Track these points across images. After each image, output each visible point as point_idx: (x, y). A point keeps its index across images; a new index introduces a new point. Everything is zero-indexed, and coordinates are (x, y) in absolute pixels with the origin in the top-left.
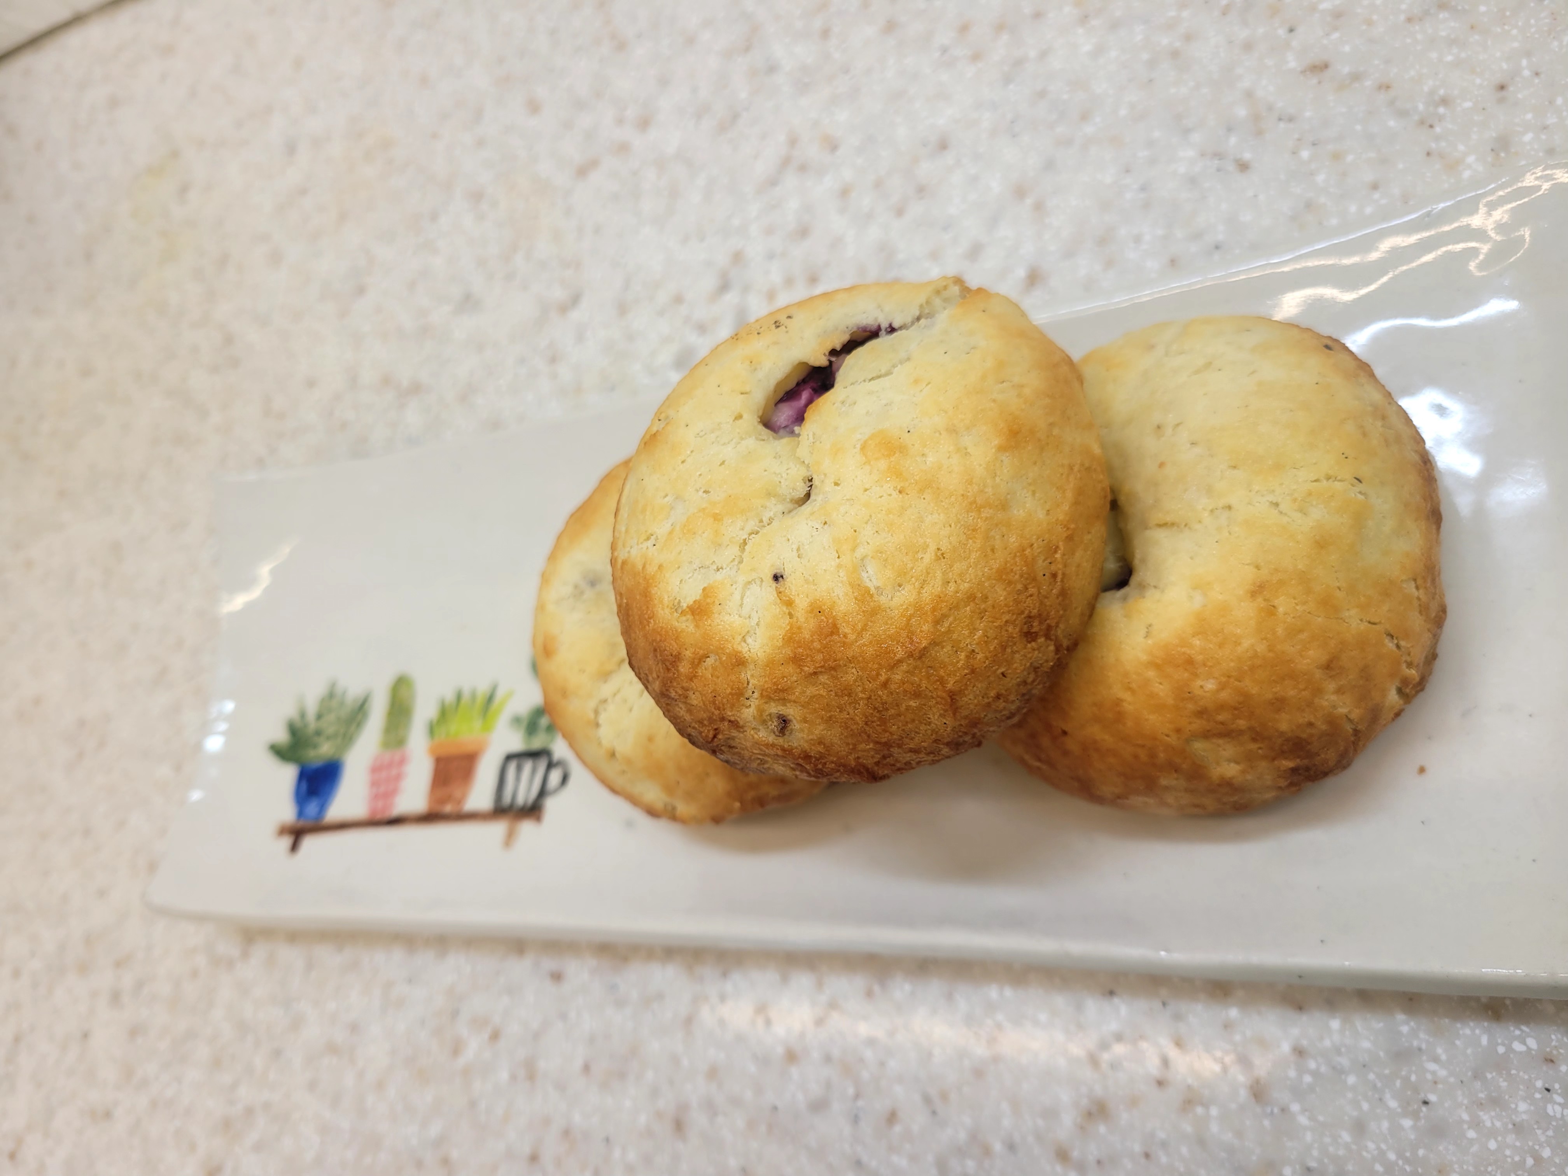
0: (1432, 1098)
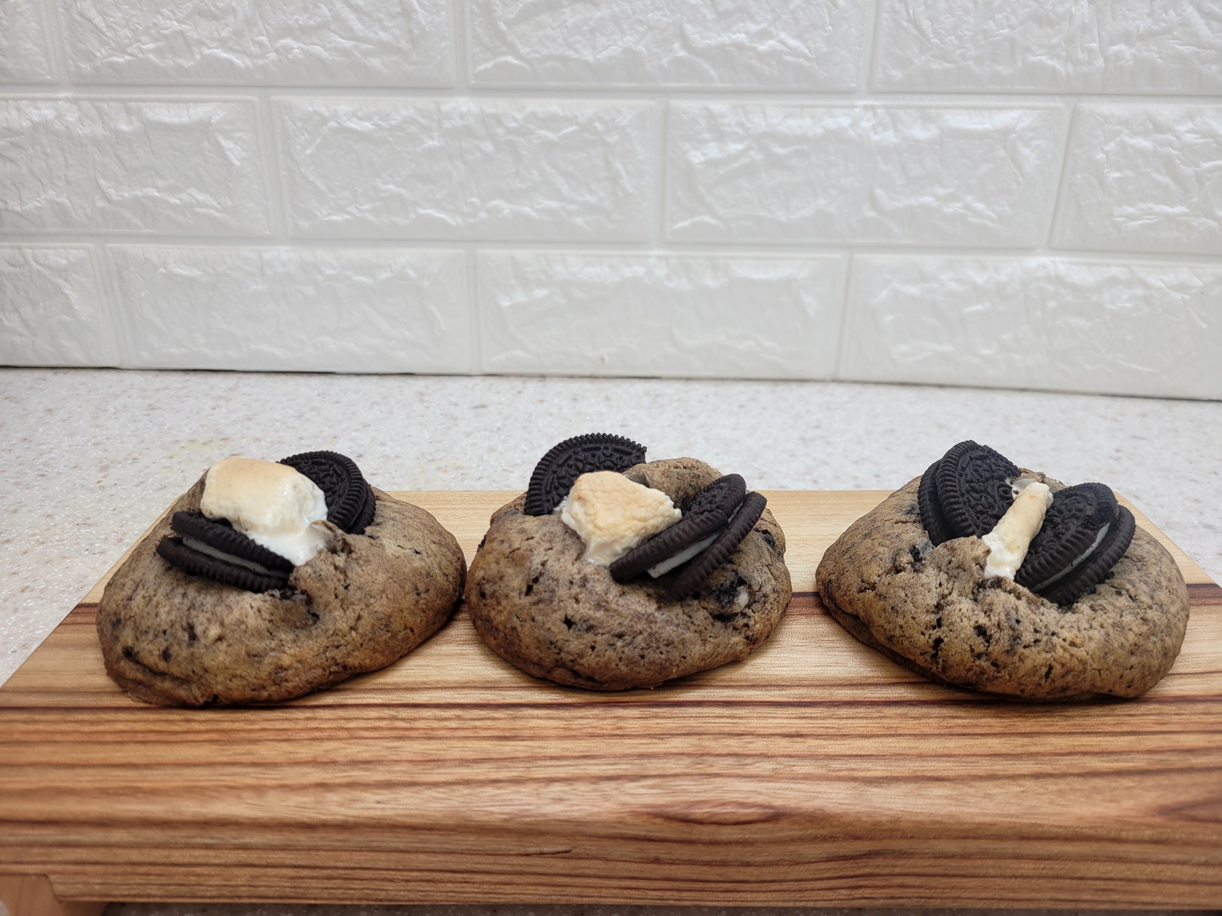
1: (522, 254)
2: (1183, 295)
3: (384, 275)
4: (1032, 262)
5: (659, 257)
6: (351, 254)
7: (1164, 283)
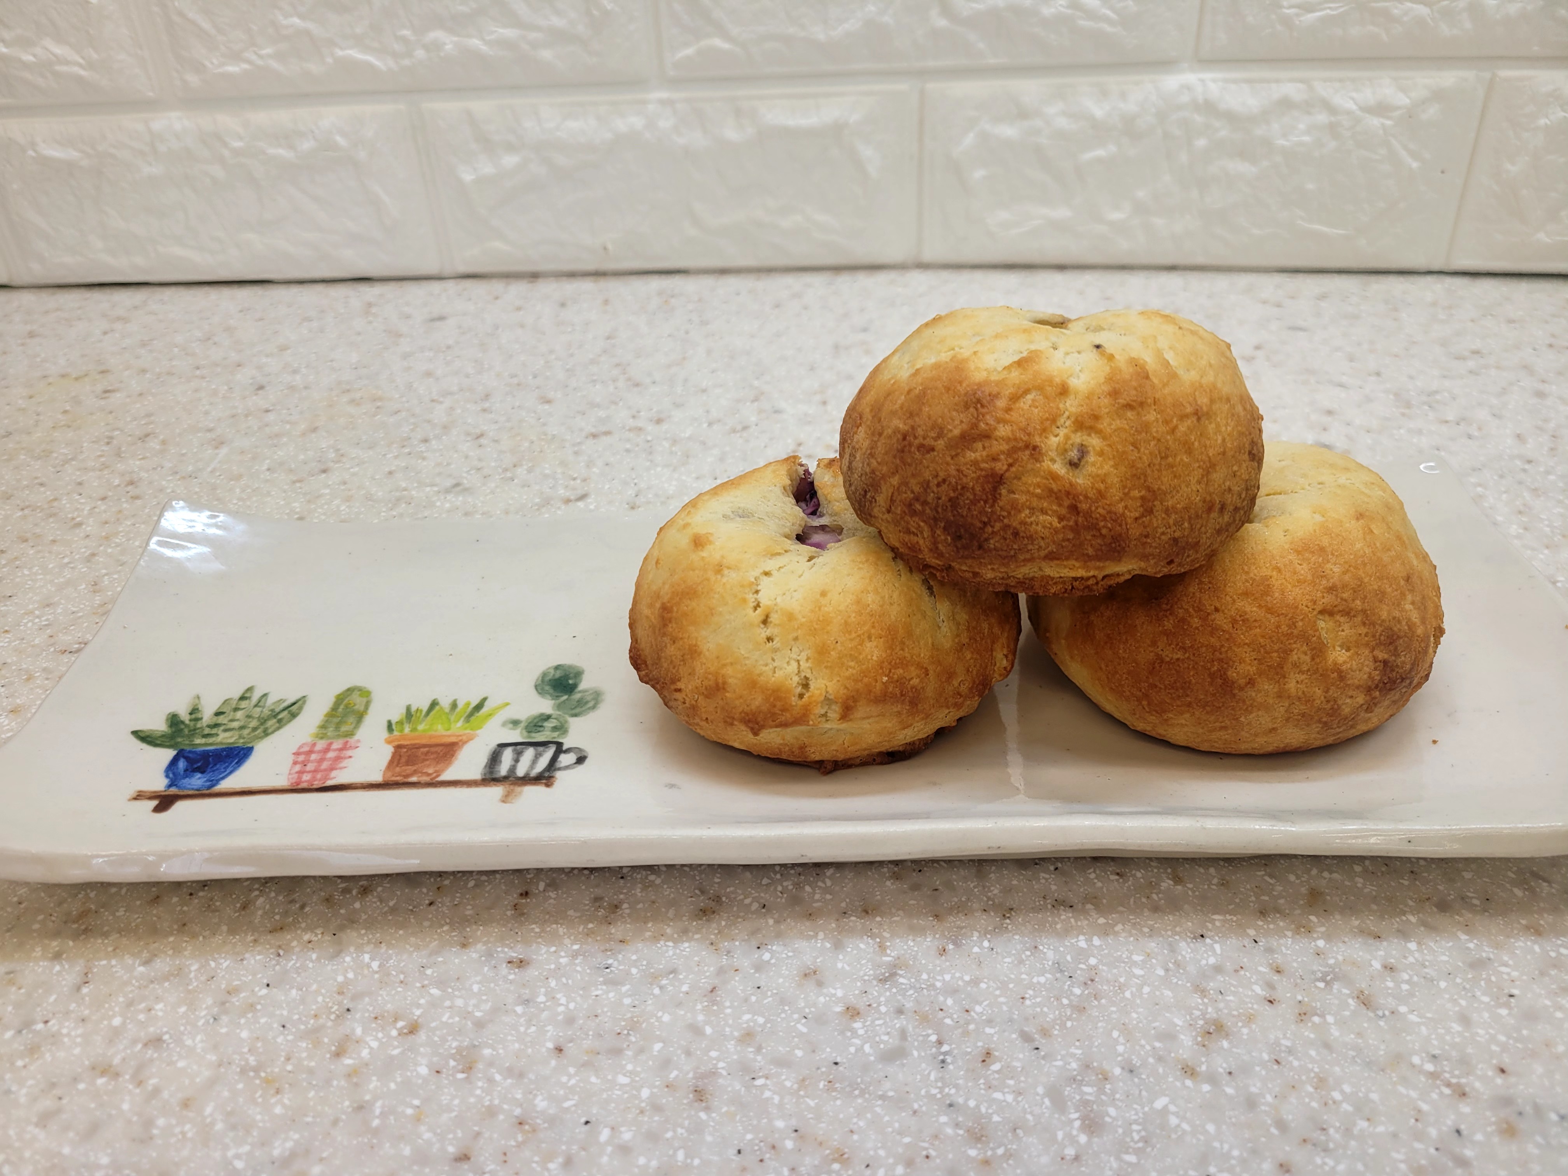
0: (1515, 992)
1: (481, 107)
2: (1382, 120)
3: (307, 145)
4: (1171, 82)
5: (662, 102)
6: (261, 117)
7: (1356, 104)
